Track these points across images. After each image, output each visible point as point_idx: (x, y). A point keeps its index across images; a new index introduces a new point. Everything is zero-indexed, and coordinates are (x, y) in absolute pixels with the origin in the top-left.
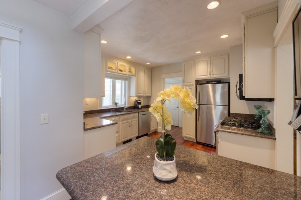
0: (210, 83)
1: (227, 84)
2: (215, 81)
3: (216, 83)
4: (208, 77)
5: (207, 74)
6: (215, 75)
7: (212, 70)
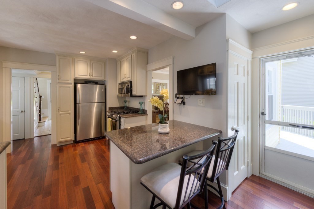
0: (89, 83)
1: (104, 86)
2: (93, 82)
3: (94, 83)
4: (88, 77)
5: (87, 75)
6: (94, 76)
7: (91, 72)
